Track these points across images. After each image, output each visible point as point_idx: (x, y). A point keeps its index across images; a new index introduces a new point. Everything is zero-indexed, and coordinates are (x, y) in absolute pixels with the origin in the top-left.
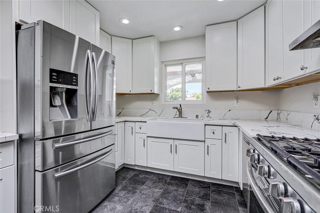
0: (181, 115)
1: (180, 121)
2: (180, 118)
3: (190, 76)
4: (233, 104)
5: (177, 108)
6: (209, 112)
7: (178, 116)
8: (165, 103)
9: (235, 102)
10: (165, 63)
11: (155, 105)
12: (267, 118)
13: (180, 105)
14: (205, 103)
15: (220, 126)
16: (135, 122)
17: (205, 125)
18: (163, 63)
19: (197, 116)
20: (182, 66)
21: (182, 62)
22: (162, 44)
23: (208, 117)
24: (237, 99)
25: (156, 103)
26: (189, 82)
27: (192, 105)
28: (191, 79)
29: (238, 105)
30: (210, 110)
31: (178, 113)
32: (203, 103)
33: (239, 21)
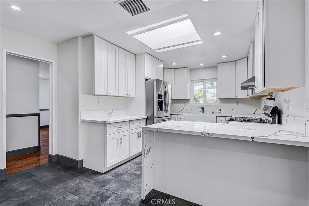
0: (203, 110)
1: (203, 115)
2: (203, 113)
3: (210, 84)
4: (235, 105)
5: (201, 108)
6: (220, 110)
7: (201, 112)
8: (193, 105)
9: (236, 104)
10: (193, 81)
11: (187, 106)
12: (254, 113)
13: (203, 106)
14: (218, 105)
15: (225, 117)
16: (177, 115)
17: (217, 116)
19: (213, 112)
20: (204, 83)
21: (204, 81)
22: (191, 70)
23: (219, 113)
25: (187, 105)
26: (209, 88)
28: (210, 86)
29: (238, 106)
30: (221, 109)
31: (201, 110)
32: (216, 105)
33: (236, 62)
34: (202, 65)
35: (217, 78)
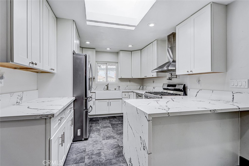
0: (107, 89)
1: (107, 91)
2: (108, 90)
4: (128, 83)
6: (119, 87)
10: (98, 62)
12: (139, 89)
13: (108, 84)
14: (117, 83)
17: (122, 92)
18: (96, 62)
19: (115, 89)
21: (106, 63)
22: (97, 52)
23: (119, 89)
24: (130, 81)
25: (93, 83)
27: (112, 84)
29: (130, 84)
31: (105, 88)
33: (132, 52)
34: (109, 49)
35: (118, 62)
